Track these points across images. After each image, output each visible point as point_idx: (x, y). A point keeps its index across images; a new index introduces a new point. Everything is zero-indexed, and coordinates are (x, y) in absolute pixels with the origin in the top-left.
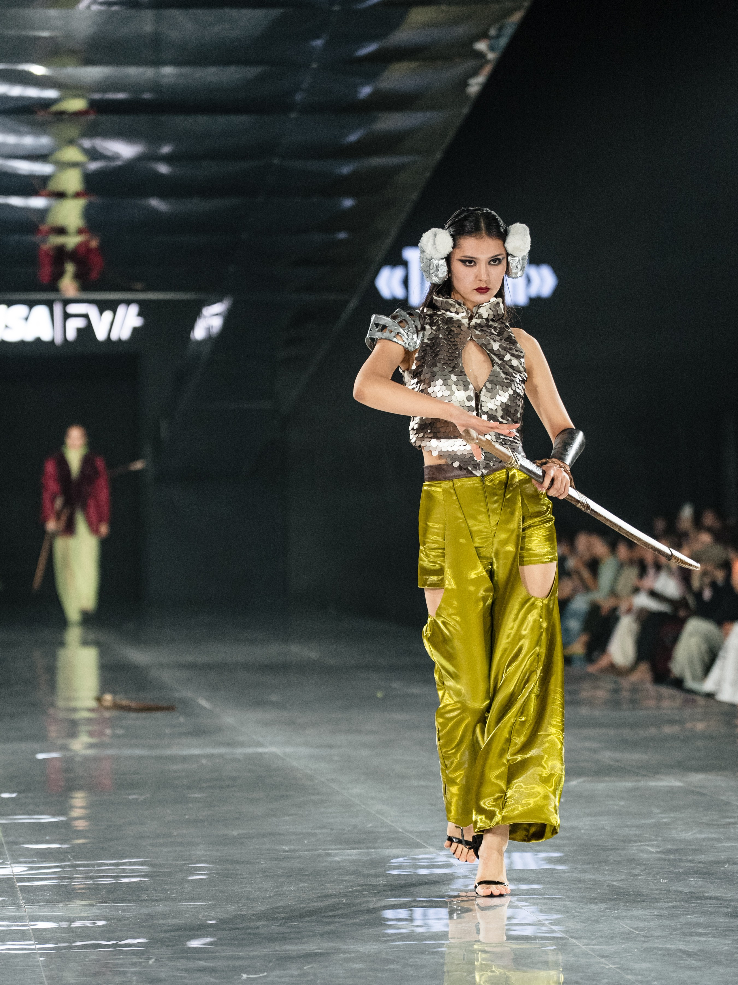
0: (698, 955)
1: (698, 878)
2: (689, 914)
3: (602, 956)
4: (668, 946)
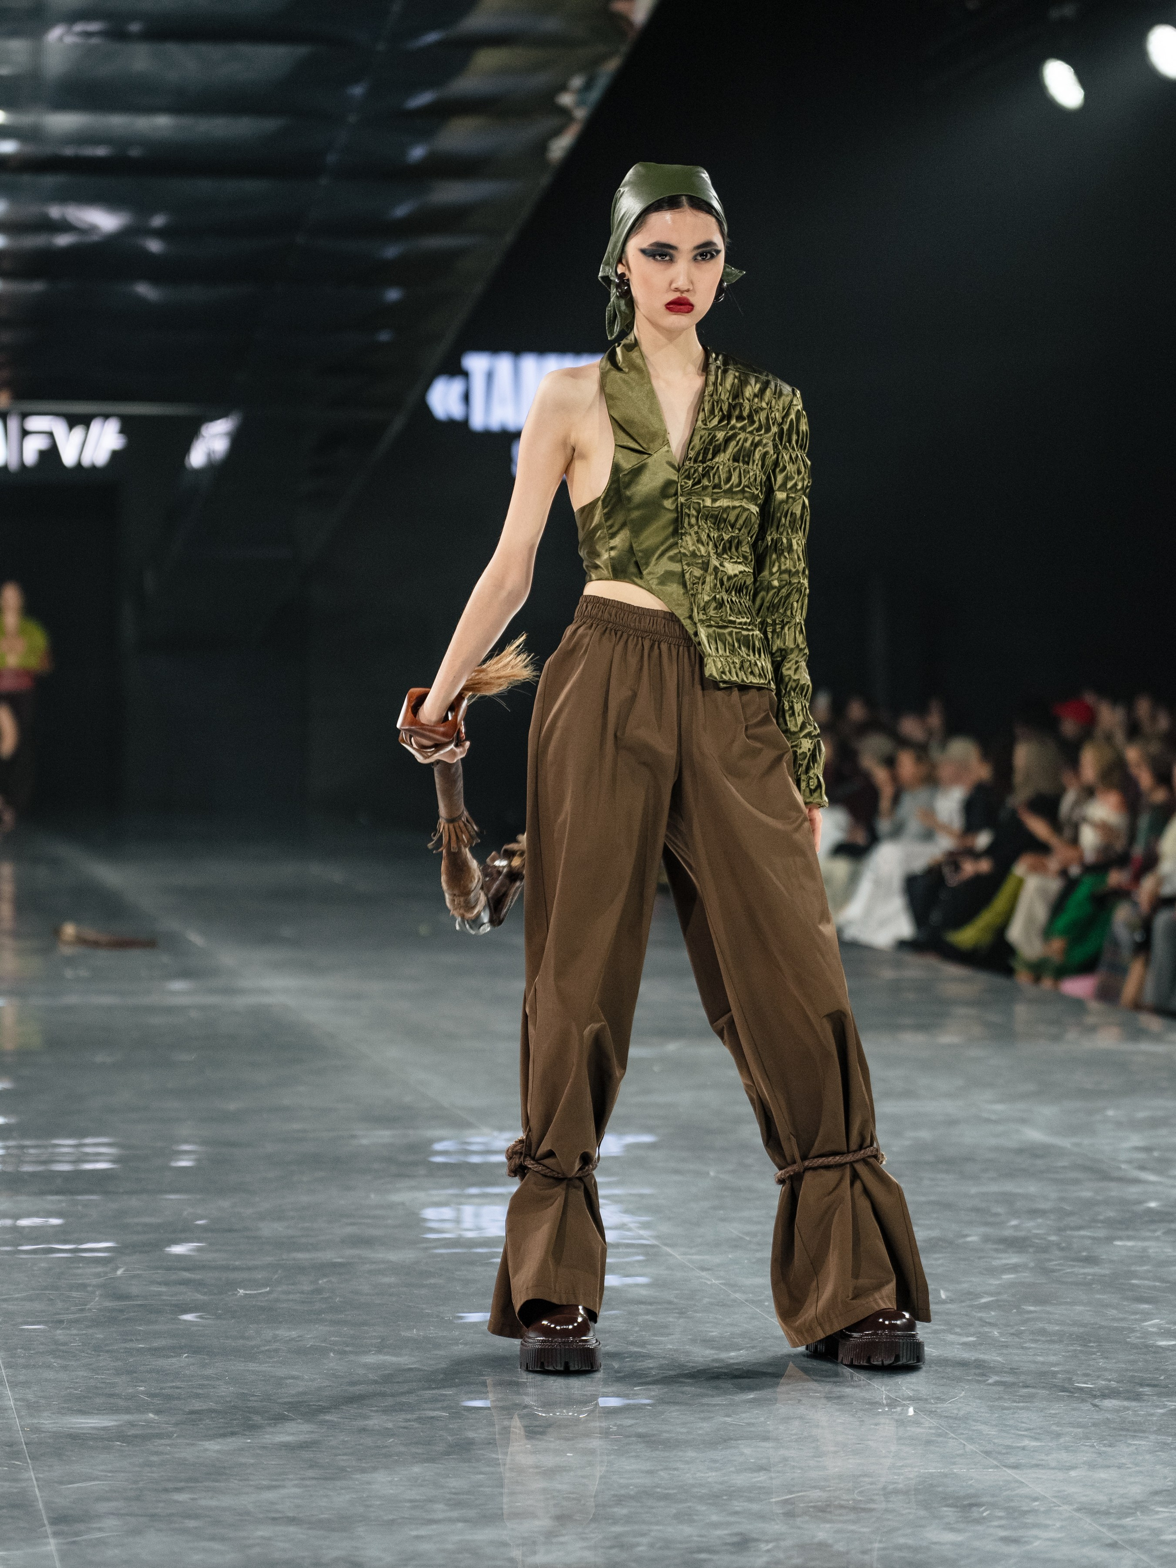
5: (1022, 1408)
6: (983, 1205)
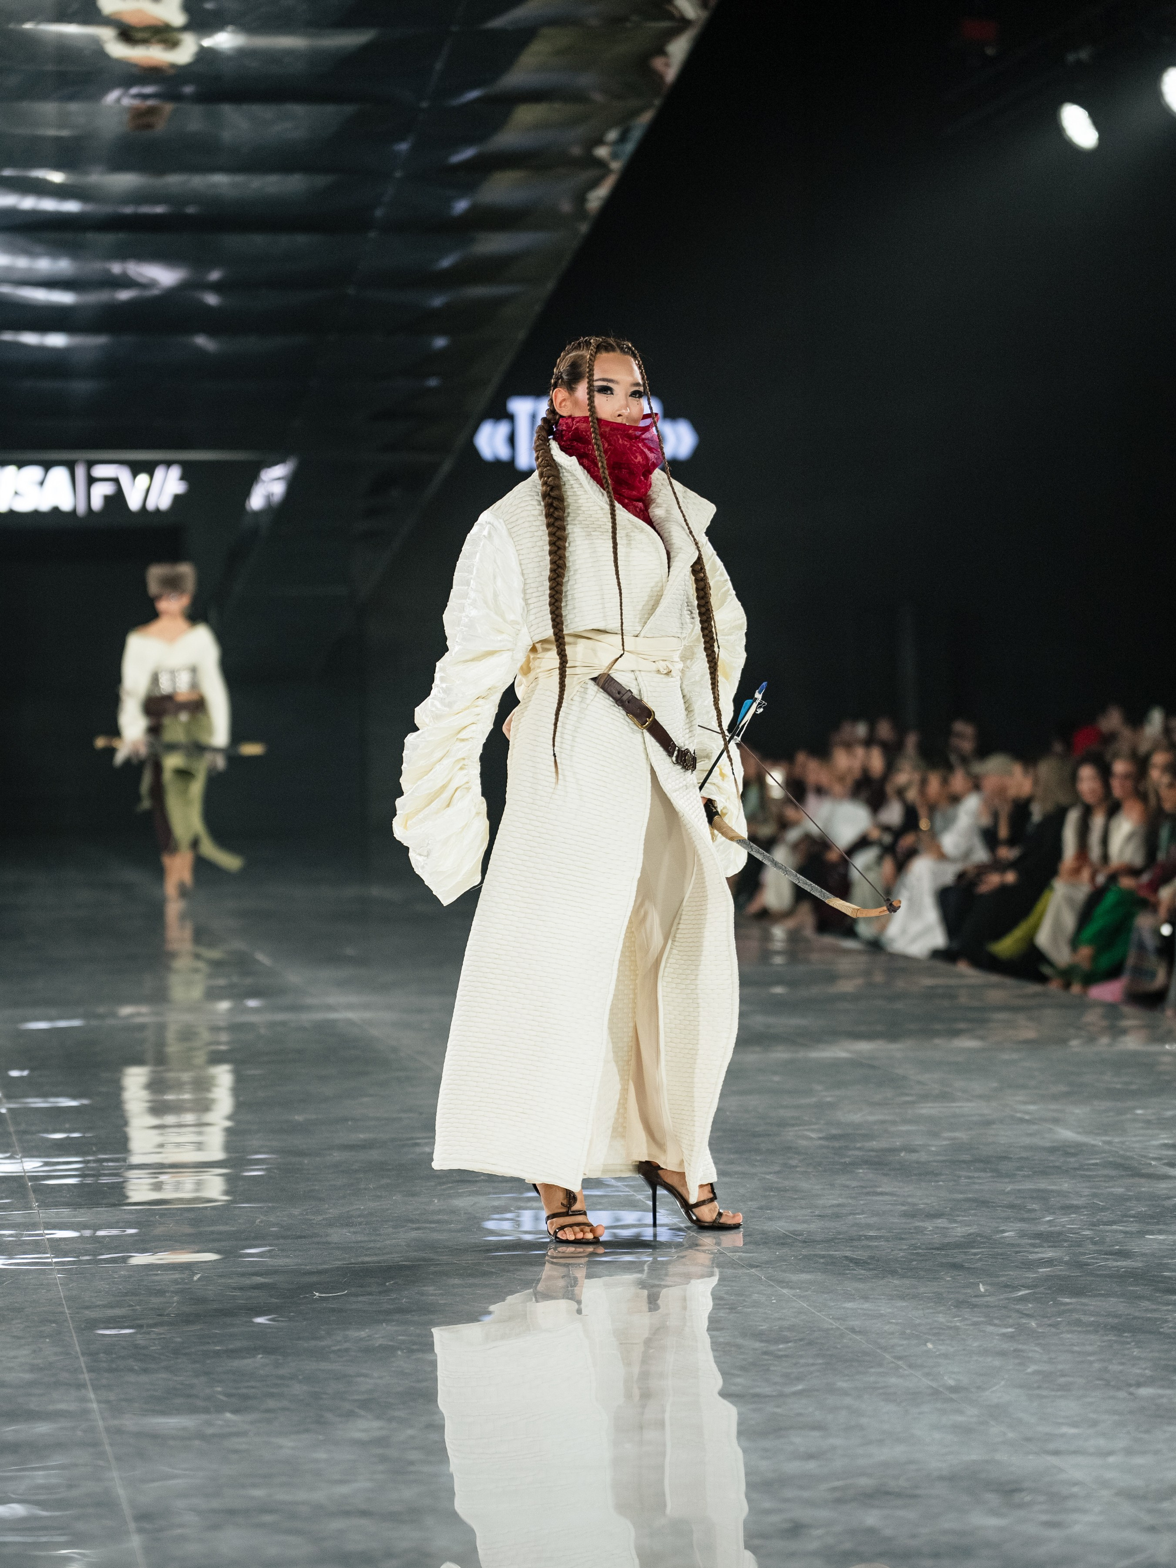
0: (868, 1264)
1: (869, 1169)
2: (858, 1214)
3: (752, 1266)
4: (831, 1253)
5: (1061, 1397)
6: (1019, 1202)
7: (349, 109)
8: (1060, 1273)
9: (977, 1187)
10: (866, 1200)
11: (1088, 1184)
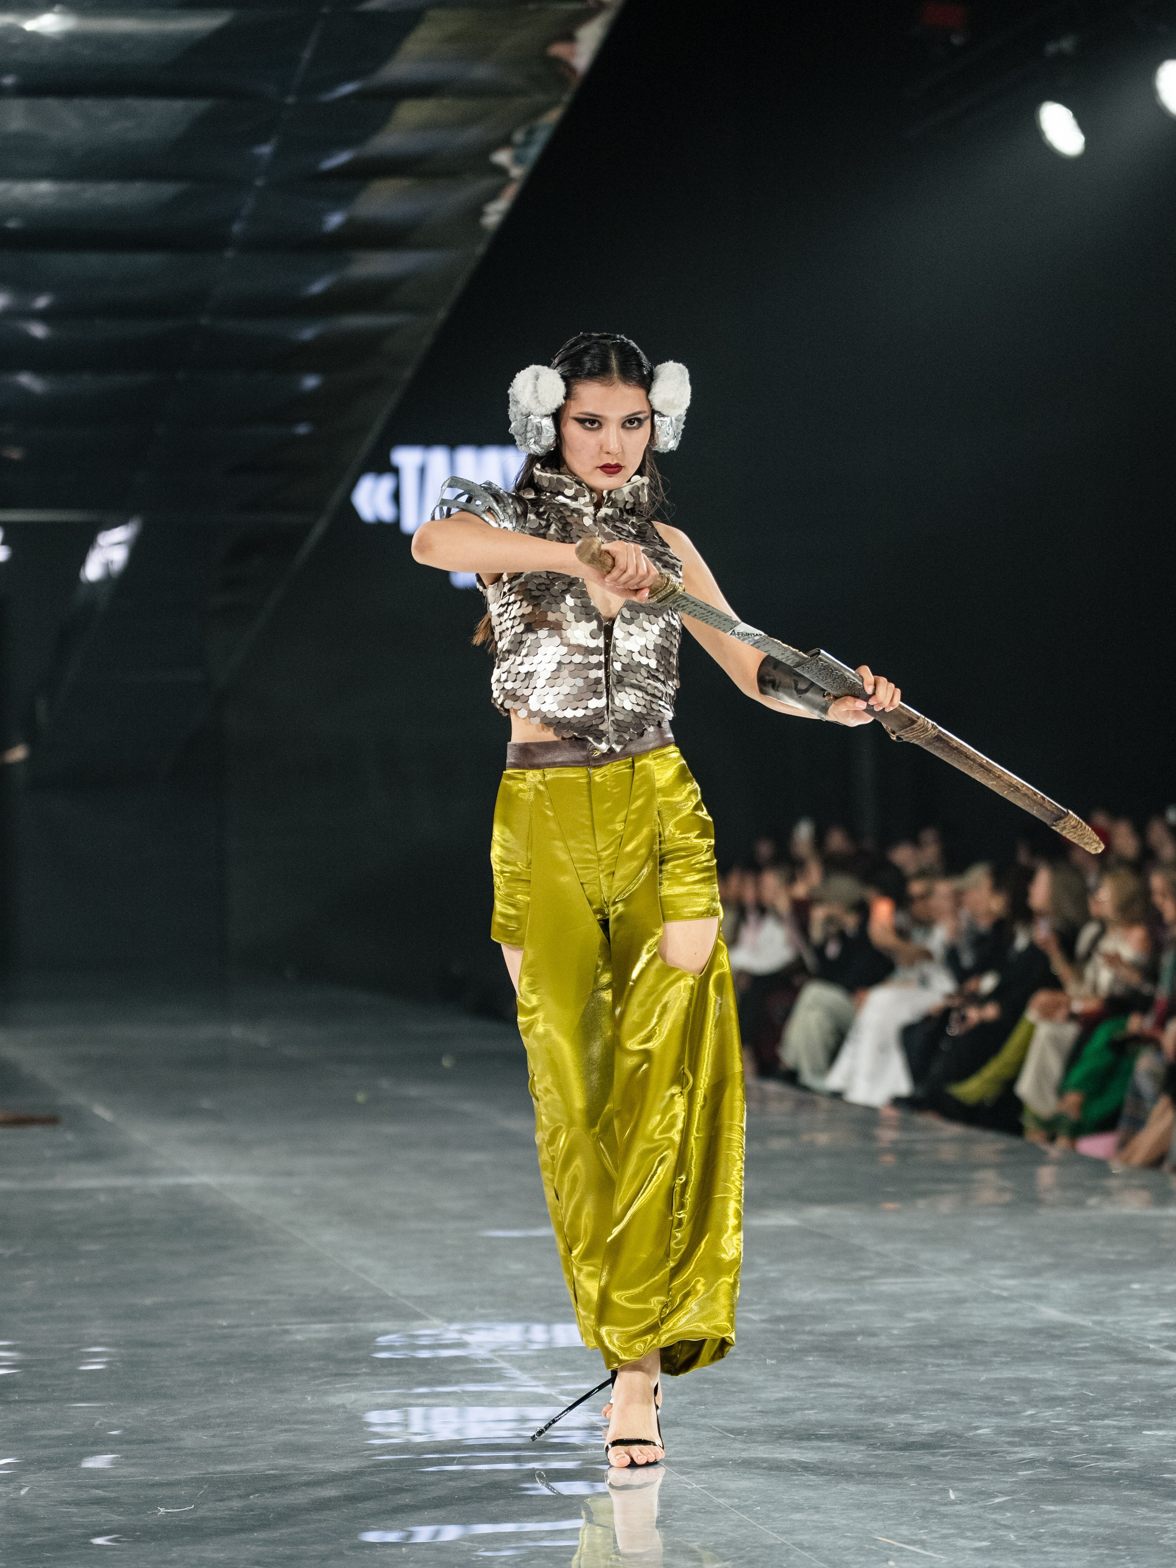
0: (819, 1468)
1: (820, 1356)
2: (808, 1409)
4: (776, 1456)
6: (996, 1393)
7: (200, 106)
8: (1043, 1476)
9: (947, 1376)
10: (816, 1393)
11: (1075, 1372)
